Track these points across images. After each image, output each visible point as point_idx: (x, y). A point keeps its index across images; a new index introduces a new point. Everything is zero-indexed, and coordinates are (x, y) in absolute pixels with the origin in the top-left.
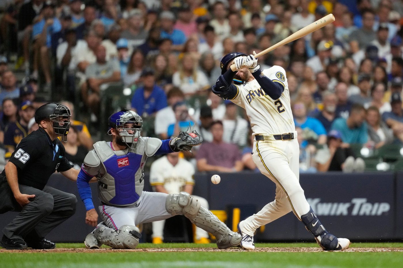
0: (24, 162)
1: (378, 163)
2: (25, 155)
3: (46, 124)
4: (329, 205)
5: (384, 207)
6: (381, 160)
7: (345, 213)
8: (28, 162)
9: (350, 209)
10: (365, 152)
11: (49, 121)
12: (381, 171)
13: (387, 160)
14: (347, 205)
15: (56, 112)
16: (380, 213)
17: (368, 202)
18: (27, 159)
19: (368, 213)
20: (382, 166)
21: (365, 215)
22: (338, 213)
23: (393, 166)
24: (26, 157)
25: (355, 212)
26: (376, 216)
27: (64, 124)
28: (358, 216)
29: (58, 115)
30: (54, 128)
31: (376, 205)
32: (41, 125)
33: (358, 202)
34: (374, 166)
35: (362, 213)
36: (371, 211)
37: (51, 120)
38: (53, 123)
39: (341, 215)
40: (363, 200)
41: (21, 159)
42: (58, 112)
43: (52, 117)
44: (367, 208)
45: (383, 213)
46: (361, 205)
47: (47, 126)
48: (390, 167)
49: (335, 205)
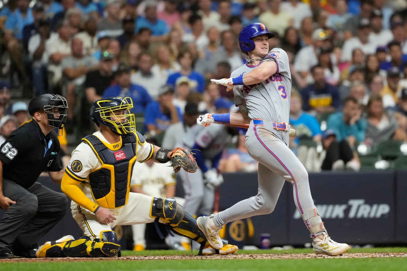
0: (11, 158)
1: (376, 161)
2: (12, 150)
3: (40, 116)
4: (324, 207)
5: (384, 209)
6: (379, 157)
7: (341, 215)
8: (16, 157)
9: (347, 211)
10: (363, 149)
11: (43, 113)
12: (380, 170)
13: (386, 158)
14: (344, 207)
15: (51, 103)
16: (379, 215)
17: (366, 203)
18: (15, 154)
19: (366, 215)
20: (381, 165)
21: (362, 218)
22: (334, 215)
23: (393, 164)
24: (14, 152)
25: (352, 214)
26: (375, 219)
27: (60, 116)
28: (355, 218)
29: (53, 106)
30: (48, 120)
31: (375, 207)
32: (35, 117)
33: (355, 203)
34: (372, 164)
35: (359, 215)
36: (369, 213)
37: (45, 112)
38: (48, 114)
39: (337, 218)
40: (361, 202)
41: (8, 155)
42: (53, 103)
43: (46, 108)
44: (365, 209)
45: (383, 216)
46: (359, 207)
47: (41, 118)
48: (390, 164)
49: (330, 208)
